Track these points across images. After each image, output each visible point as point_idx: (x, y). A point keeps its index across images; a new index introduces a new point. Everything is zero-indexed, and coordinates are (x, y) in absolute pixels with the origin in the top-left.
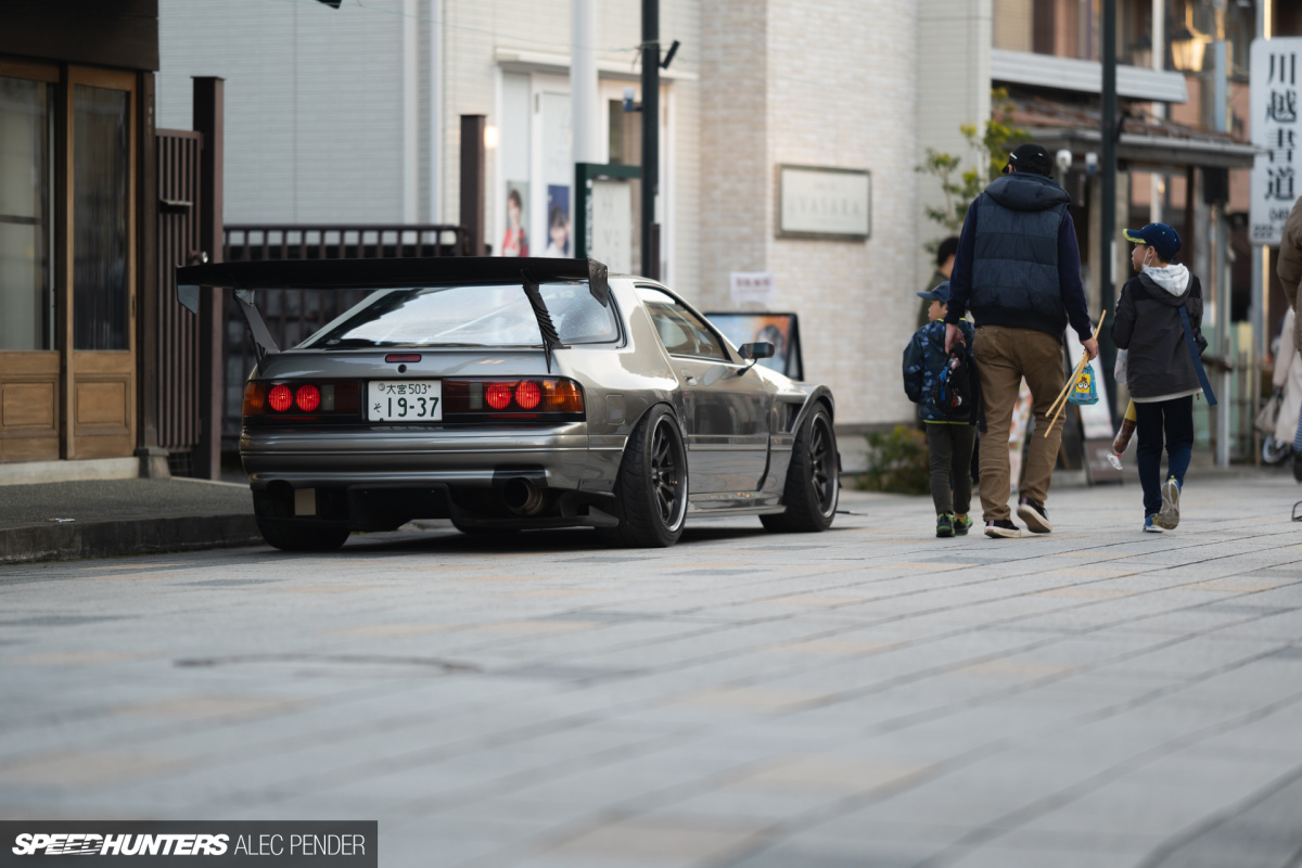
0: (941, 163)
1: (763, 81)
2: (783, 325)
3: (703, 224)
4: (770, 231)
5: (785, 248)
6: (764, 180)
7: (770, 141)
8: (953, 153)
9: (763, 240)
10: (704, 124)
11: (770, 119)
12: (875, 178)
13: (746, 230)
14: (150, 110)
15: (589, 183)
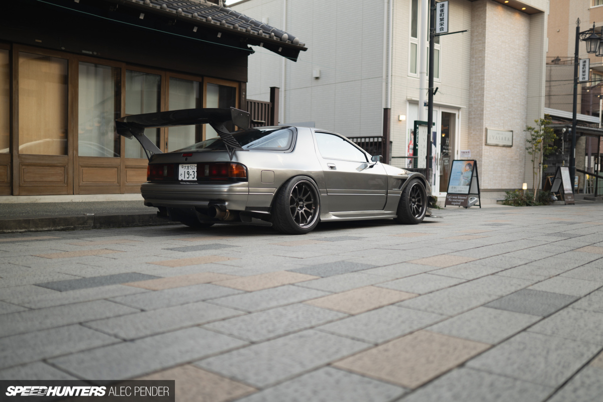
0: (529, 129)
1: (483, 108)
2: (472, 163)
3: (468, 142)
4: (484, 143)
5: (487, 147)
6: (482, 131)
7: (484, 122)
8: (533, 127)
9: (482, 145)
10: (469, 119)
11: (484, 117)
12: (514, 133)
13: (478, 143)
14: (244, 93)
15: (418, 126)
